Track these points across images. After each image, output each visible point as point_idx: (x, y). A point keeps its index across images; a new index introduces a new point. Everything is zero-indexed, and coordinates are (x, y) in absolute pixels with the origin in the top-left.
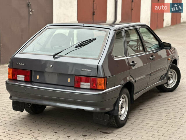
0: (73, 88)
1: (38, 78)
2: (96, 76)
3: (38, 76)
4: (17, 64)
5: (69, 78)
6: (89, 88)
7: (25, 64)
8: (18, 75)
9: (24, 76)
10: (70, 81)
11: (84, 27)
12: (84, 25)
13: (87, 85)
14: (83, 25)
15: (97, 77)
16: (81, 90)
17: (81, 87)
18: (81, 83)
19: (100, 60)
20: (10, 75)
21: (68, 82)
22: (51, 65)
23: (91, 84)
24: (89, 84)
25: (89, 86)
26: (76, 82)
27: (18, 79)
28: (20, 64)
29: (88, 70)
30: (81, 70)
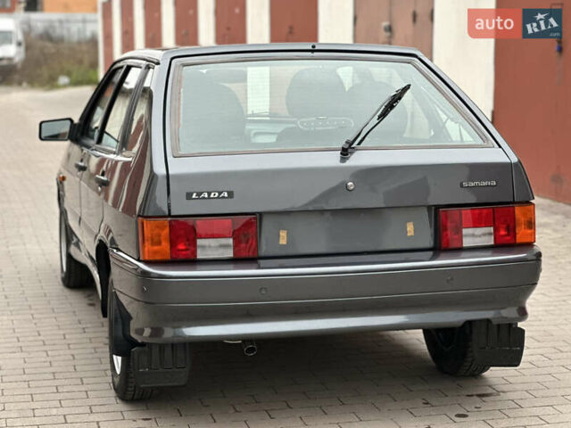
0: (431, 253)
1: (283, 241)
2: (512, 200)
3: (283, 234)
4: (194, 196)
5: (409, 221)
6: (492, 243)
7: (231, 194)
8: (199, 242)
9: (230, 241)
11: (316, 54)
12: (316, 48)
13: (484, 235)
14: (314, 47)
15: (514, 202)
16: (464, 254)
17: (466, 243)
18: (465, 231)
19: (500, 147)
20: (156, 248)
21: (409, 234)
22: (350, 184)
23: (496, 230)
24: (492, 228)
25: (493, 237)
26: (446, 229)
27: (200, 256)
28: (206, 196)
29: (484, 184)
30: (462, 186)
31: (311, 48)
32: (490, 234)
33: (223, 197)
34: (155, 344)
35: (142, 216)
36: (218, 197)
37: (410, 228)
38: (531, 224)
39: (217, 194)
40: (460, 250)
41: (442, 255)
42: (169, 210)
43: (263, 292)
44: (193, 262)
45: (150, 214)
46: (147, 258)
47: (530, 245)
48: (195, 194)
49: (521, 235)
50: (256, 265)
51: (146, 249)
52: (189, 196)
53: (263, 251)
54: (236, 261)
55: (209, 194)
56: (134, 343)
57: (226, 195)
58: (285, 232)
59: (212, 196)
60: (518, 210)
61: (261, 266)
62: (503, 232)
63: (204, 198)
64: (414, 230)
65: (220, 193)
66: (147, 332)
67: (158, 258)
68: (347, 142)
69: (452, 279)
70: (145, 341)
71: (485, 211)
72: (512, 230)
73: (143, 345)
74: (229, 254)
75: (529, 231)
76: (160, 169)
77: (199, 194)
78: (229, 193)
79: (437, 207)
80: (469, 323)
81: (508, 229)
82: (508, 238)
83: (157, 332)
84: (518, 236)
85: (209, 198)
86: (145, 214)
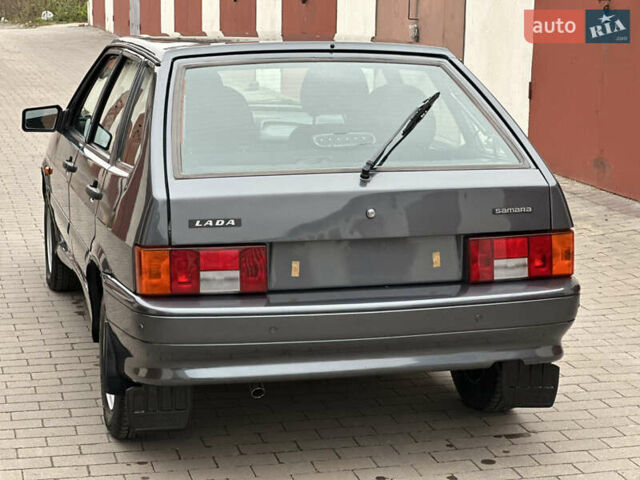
0: (459, 287)
1: (295, 273)
2: (549, 228)
3: (296, 265)
4: (197, 224)
5: (435, 251)
6: (526, 275)
7: (238, 223)
8: (203, 274)
9: (236, 274)
10: (441, 261)
11: (335, 55)
12: (337, 48)
13: (518, 266)
14: (332, 46)
15: (551, 230)
16: (495, 288)
17: (498, 275)
18: (497, 263)
19: (537, 167)
20: (155, 281)
21: (435, 266)
22: (371, 211)
23: (531, 262)
24: (526, 260)
25: (527, 269)
26: (476, 261)
27: (203, 290)
28: (211, 224)
29: (520, 210)
30: (494, 212)
31: (329, 48)
32: (524, 266)
33: (230, 225)
34: (153, 386)
35: (139, 246)
36: (224, 226)
37: (436, 258)
38: (569, 255)
39: (223, 222)
40: (490, 283)
41: (471, 289)
42: (170, 239)
43: (273, 331)
44: (195, 297)
45: (147, 244)
46: (144, 292)
47: (567, 277)
48: (198, 222)
49: (558, 267)
50: (265, 301)
51: (144, 281)
52: (192, 224)
53: (273, 284)
54: (243, 296)
55: (214, 222)
56: (129, 382)
57: (233, 223)
58: (298, 263)
59: (217, 224)
60: (555, 240)
61: (271, 301)
62: (538, 263)
63: (208, 226)
64: (440, 261)
65: (226, 221)
66: (143, 372)
67: (156, 292)
68: (367, 164)
69: (481, 317)
70: (141, 381)
71: (519, 240)
72: (548, 260)
73: (138, 385)
74: (236, 288)
75: (567, 262)
76: (159, 193)
77: (203, 222)
78: (235, 220)
79: (467, 237)
80: (499, 364)
81: (544, 259)
82: (544, 270)
83: (154, 373)
84: (554, 268)
85: (214, 226)
86: (143, 244)
